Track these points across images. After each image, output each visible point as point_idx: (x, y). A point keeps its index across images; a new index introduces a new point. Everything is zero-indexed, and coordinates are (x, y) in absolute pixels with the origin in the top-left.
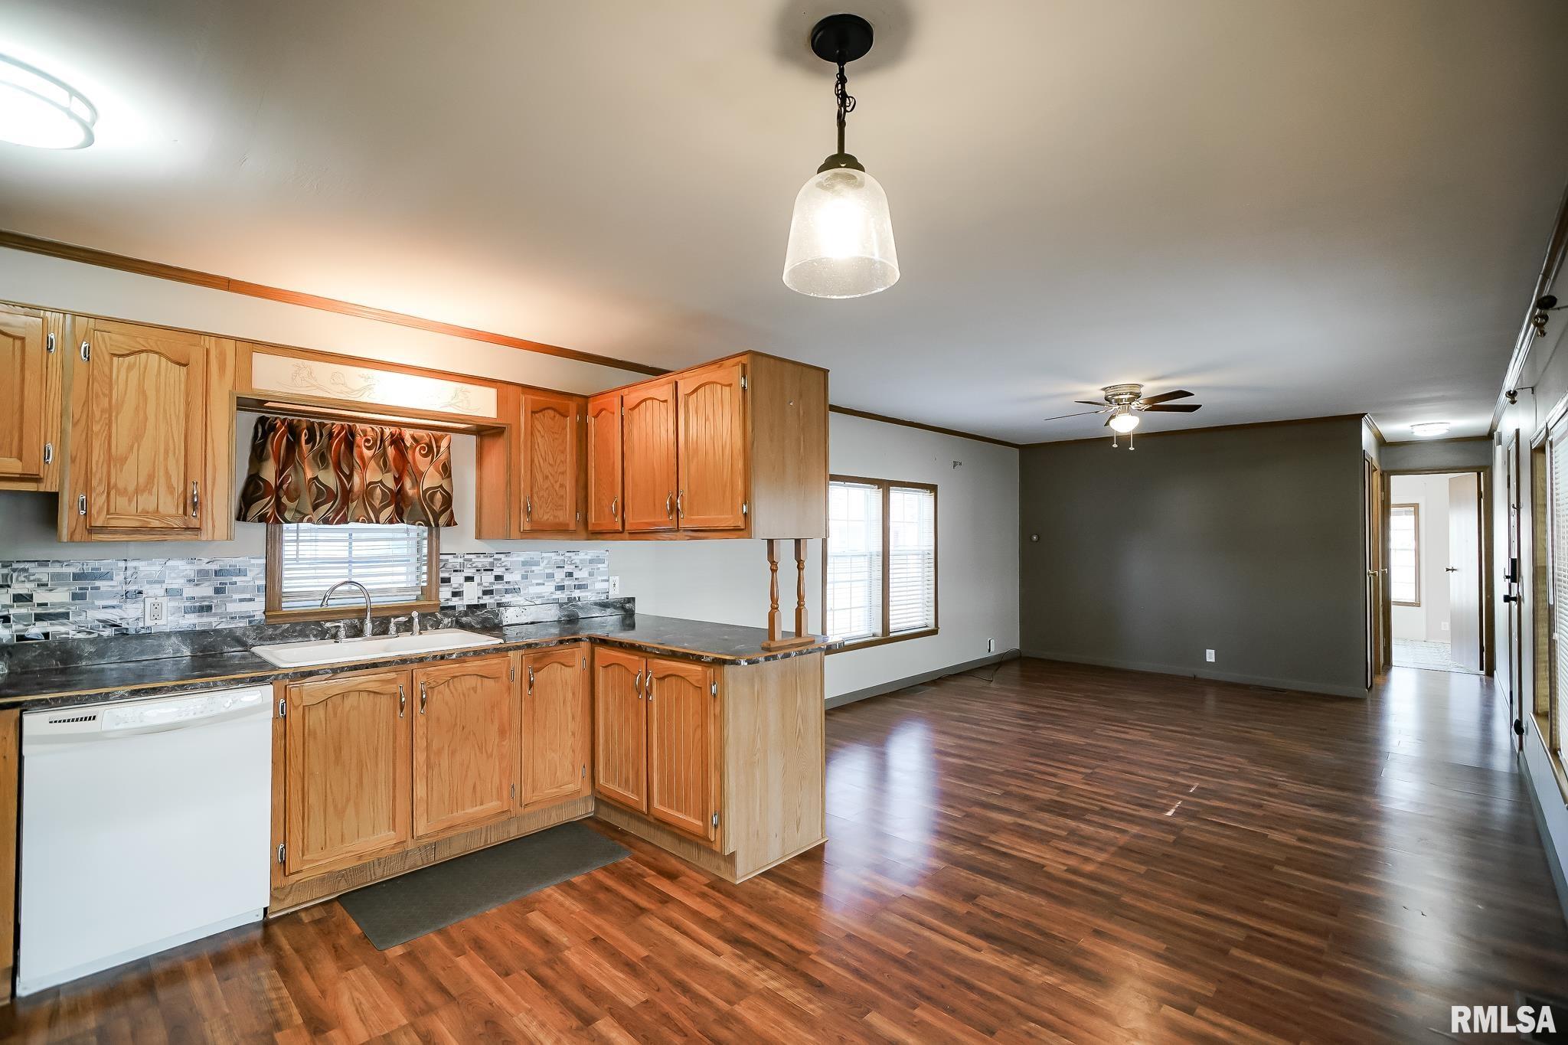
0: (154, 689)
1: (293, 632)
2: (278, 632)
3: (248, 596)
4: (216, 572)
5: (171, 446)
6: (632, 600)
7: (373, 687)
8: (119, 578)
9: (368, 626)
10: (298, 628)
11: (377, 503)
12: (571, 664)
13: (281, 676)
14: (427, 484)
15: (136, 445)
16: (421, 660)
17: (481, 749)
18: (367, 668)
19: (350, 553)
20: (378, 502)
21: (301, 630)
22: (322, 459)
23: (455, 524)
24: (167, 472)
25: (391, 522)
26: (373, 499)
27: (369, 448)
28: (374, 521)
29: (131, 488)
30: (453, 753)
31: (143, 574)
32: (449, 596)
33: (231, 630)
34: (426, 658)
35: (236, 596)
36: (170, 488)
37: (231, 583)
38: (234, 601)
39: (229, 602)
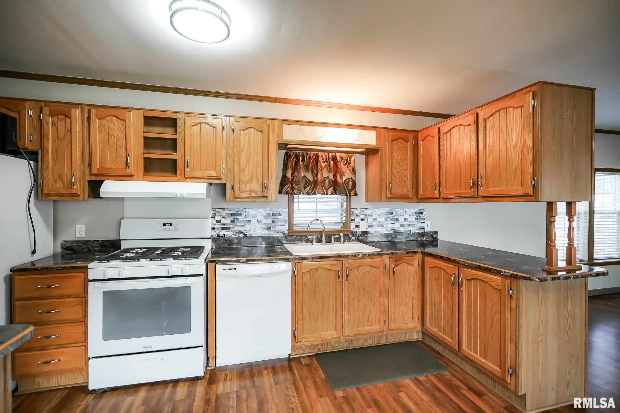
0: (253, 260)
1: (297, 239)
2: (292, 238)
3: (282, 224)
4: (272, 214)
5: (258, 165)
6: (436, 233)
7: (328, 267)
8: (244, 215)
9: (324, 239)
10: (299, 238)
11: (327, 186)
12: (412, 264)
13: (294, 259)
14: (346, 177)
15: (247, 164)
16: (346, 256)
17: (371, 300)
18: (325, 258)
19: (317, 207)
20: (327, 185)
21: (300, 239)
22: (307, 168)
23: (357, 195)
24: (257, 175)
25: (332, 194)
26: (325, 184)
27: (323, 163)
28: (326, 194)
29: (246, 181)
30: (359, 300)
31: (251, 214)
32: (354, 227)
33: (277, 237)
34: (349, 256)
35: (279, 224)
36: (258, 180)
37: (277, 219)
38: (278, 226)
39: (277, 226)
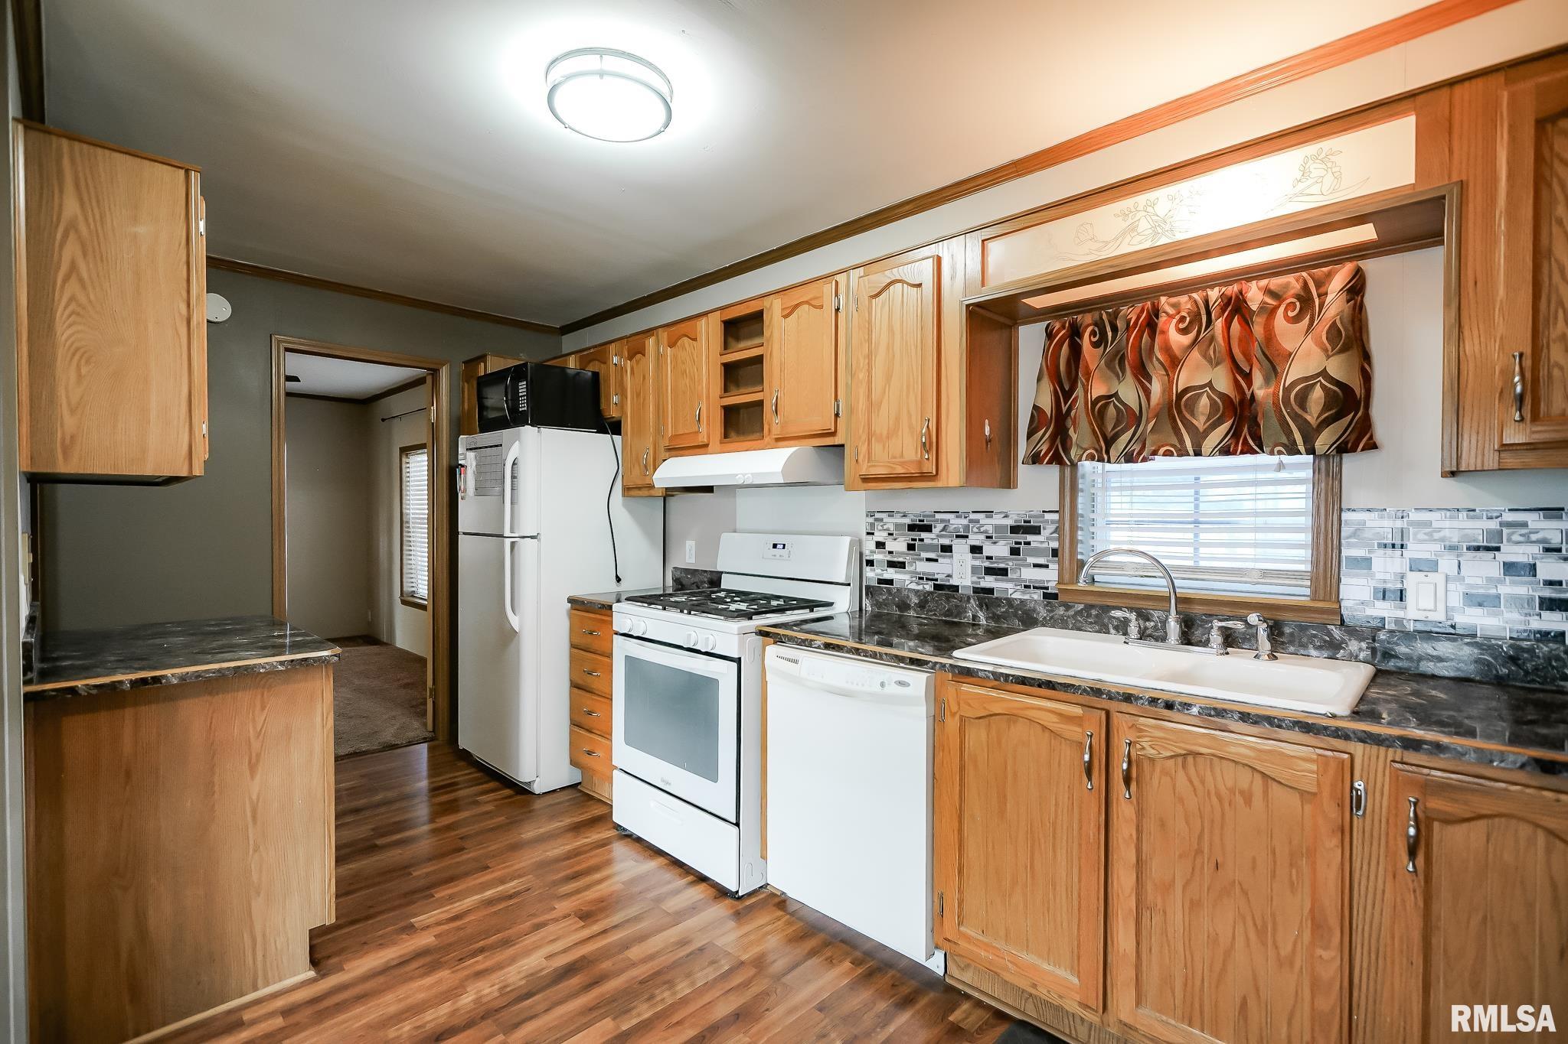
1: (1087, 617)
2: (1071, 613)
3: (1041, 561)
4: (1012, 527)
8: (936, 531)
9: (1173, 627)
10: (1094, 612)
11: (1200, 423)
14: (1294, 372)
15: (887, 386)
16: (1128, 698)
19: (1197, 507)
20: (1203, 419)
21: (1097, 616)
22: (1116, 362)
23: (1372, 446)
24: (909, 412)
25: (1226, 451)
26: (1193, 414)
27: (1184, 332)
28: (1191, 452)
29: (885, 433)
31: (954, 526)
33: (1022, 601)
35: (1031, 560)
36: (910, 427)
37: (1026, 543)
38: (1028, 565)
39: (1024, 566)
